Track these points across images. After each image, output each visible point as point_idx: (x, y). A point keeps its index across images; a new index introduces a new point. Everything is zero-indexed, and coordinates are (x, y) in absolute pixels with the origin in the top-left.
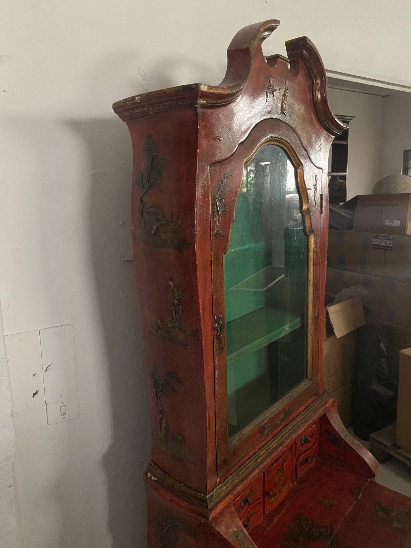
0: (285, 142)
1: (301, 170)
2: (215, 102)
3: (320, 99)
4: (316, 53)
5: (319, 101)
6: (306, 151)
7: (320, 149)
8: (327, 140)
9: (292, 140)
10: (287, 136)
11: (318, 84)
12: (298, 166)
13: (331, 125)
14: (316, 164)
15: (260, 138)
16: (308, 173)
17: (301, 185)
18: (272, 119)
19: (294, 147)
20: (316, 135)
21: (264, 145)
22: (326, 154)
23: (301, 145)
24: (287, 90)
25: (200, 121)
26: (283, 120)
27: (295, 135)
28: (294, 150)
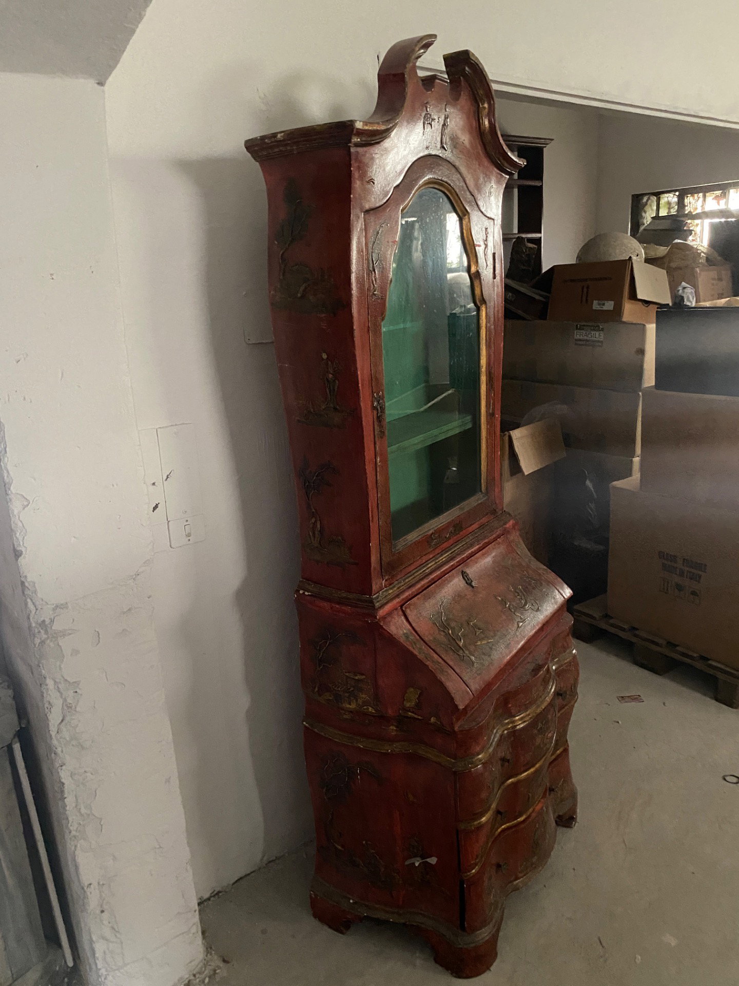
0: (446, 184)
1: (467, 220)
2: (369, 139)
3: (488, 128)
4: (481, 69)
5: (487, 131)
6: (473, 195)
7: (490, 193)
8: (498, 182)
9: (454, 181)
10: (449, 177)
11: (484, 108)
12: (463, 215)
13: (502, 161)
14: (485, 212)
15: (417, 180)
16: (476, 225)
17: (468, 240)
18: (430, 155)
19: (457, 191)
20: (484, 175)
21: (421, 189)
22: (498, 200)
23: (466, 188)
24: (447, 118)
25: (353, 162)
26: (444, 157)
27: (459, 175)
28: (457, 195)
